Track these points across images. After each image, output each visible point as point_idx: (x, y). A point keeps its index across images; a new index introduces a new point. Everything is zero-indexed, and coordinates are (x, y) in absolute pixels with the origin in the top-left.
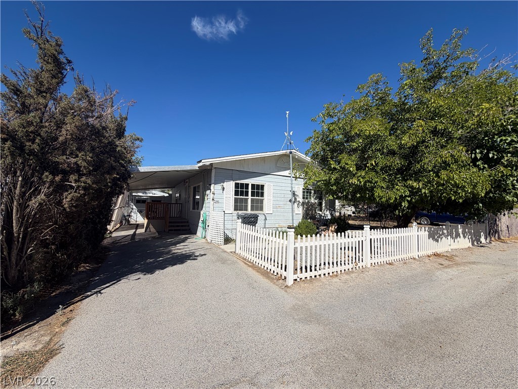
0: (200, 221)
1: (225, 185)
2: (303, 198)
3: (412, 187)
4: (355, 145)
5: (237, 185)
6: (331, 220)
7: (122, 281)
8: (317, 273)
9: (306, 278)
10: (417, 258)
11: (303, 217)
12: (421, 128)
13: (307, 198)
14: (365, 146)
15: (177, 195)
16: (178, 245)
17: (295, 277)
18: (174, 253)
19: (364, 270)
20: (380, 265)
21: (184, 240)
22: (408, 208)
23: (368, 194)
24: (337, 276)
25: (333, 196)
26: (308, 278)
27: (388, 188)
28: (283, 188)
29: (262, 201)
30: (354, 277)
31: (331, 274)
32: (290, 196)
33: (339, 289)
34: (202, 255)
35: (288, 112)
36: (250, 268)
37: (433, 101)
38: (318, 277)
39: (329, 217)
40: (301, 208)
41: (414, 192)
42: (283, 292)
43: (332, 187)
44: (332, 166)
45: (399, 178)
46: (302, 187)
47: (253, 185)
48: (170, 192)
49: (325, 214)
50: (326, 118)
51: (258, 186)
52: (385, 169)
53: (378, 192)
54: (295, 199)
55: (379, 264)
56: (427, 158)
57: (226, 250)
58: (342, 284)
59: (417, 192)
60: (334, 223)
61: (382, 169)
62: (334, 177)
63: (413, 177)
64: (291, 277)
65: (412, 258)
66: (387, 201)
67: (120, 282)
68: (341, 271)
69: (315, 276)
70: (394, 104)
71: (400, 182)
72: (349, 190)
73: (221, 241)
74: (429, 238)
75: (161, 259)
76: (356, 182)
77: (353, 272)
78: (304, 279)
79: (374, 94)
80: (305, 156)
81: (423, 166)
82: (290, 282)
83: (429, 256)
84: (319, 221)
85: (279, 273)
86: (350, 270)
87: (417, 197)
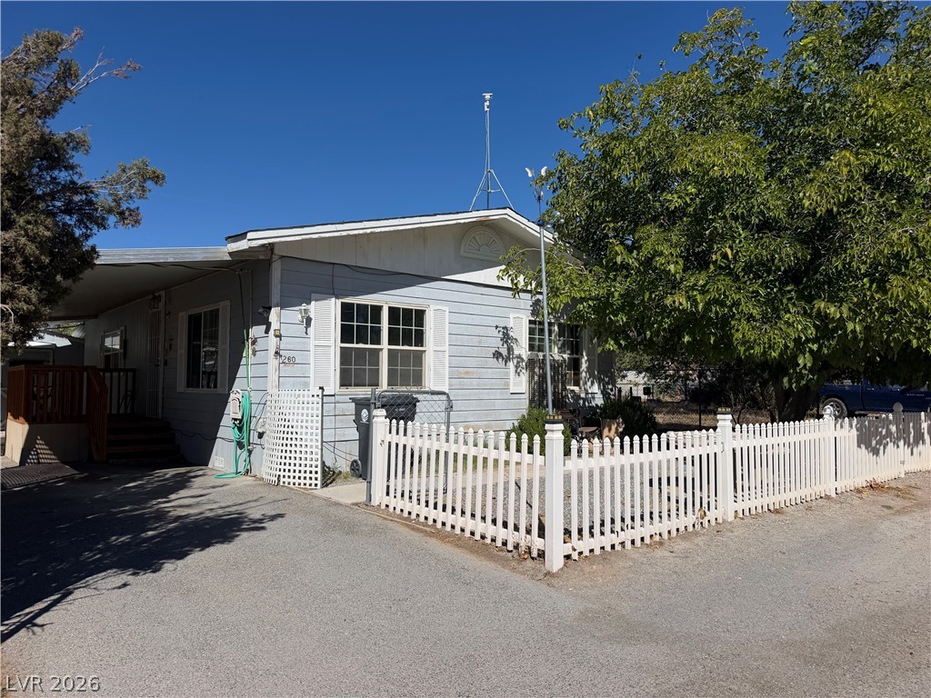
0: (226, 421)
1: (314, 308)
2: (531, 348)
3: (823, 317)
4: (675, 202)
5: (347, 311)
6: (604, 409)
7: (77, 594)
8: (615, 540)
9: (592, 551)
10: (834, 495)
11: (531, 401)
12: (845, 170)
13: (541, 349)
14: (704, 205)
15: (113, 343)
16: (173, 497)
17: (567, 549)
18: (179, 518)
19: (720, 528)
20: (755, 515)
21: (182, 483)
22: (811, 371)
23: (715, 334)
24: (661, 544)
25: (617, 342)
26: (597, 552)
27: (765, 319)
28: (477, 320)
29: (419, 358)
30: (701, 543)
31: (647, 540)
32: (496, 343)
33: (676, 573)
34: (273, 518)
35: (488, 96)
36: (434, 540)
37: (871, 101)
38: (618, 548)
39: (599, 401)
40: (525, 377)
41: (826, 327)
42: (544, 587)
43: (616, 315)
44: (619, 259)
45: (790, 292)
46: (526, 317)
47: (393, 311)
48: (76, 334)
49: (587, 393)
50: (601, 121)
51: (408, 312)
52: (756, 268)
53: (742, 331)
54: (510, 350)
55: (753, 512)
56: (857, 243)
57: (335, 498)
58: (679, 561)
59: (835, 330)
60: (615, 418)
61: (748, 268)
62: (619, 288)
63: (824, 290)
64: (556, 550)
65: (823, 495)
66: (764, 353)
67: (70, 597)
68: (669, 532)
69: (613, 547)
70: (772, 93)
71: (794, 304)
72: (660, 323)
73: (313, 475)
74: (859, 446)
75: (150, 533)
76: (684, 303)
77: (696, 534)
78: (586, 553)
79: (721, 60)
80: (537, 228)
81: (850, 263)
82: (555, 562)
83: (859, 491)
84: (574, 411)
85: (523, 544)
86: (690, 529)
87: (833, 343)
